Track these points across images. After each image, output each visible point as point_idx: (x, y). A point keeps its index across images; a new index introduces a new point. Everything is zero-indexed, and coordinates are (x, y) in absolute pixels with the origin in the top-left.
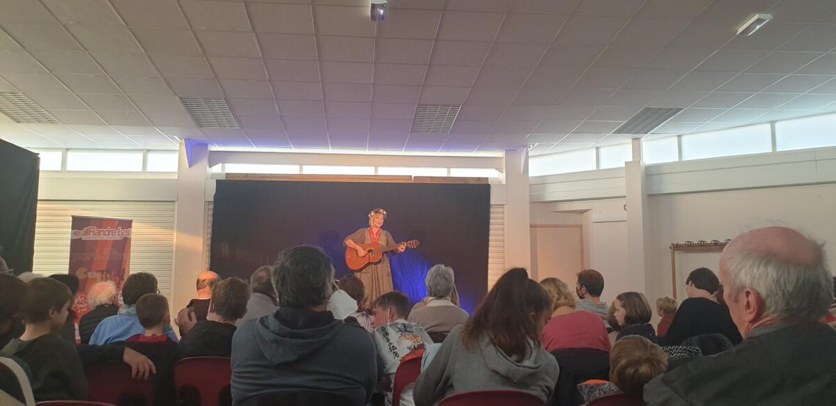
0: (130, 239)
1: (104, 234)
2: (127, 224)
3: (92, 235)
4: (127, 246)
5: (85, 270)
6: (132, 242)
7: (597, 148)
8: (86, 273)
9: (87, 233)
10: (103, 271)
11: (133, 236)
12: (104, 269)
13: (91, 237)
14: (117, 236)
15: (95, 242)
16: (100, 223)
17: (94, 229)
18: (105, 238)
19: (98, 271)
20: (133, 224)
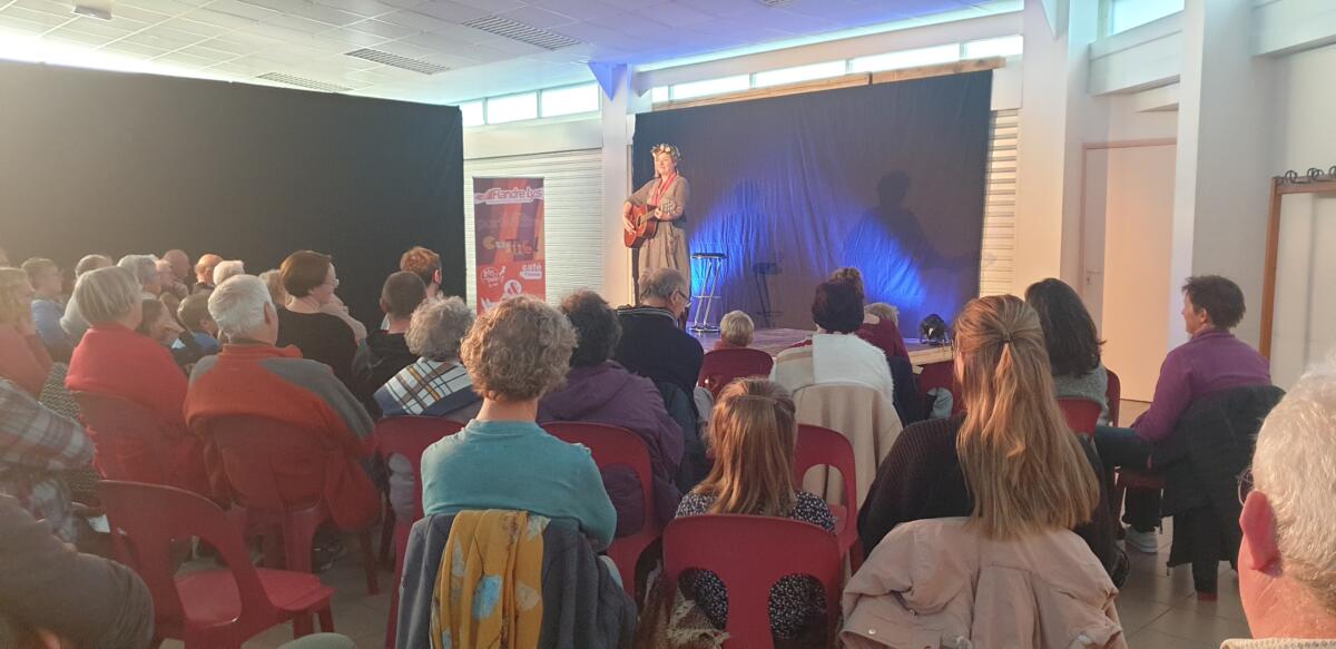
0: (543, 201)
1: (511, 196)
2: (538, 183)
3: (497, 198)
4: (539, 209)
5: (491, 238)
6: (546, 204)
8: (493, 243)
9: (490, 197)
11: (546, 198)
12: (514, 237)
13: (496, 201)
14: (526, 197)
15: (501, 207)
16: (506, 183)
17: (497, 190)
18: (512, 201)
19: (507, 240)
20: (545, 183)
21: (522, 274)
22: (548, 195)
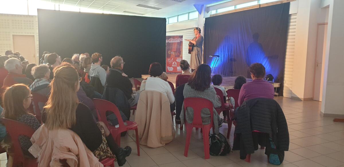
0: (182, 42)
1: (175, 40)
4: (181, 44)
8: (170, 52)
9: (170, 41)
10: (175, 52)
12: (175, 51)
16: (174, 37)
17: (172, 39)
18: (175, 42)
20: (183, 37)
21: (177, 60)
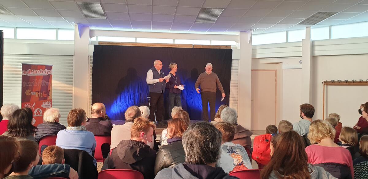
0: (52, 75)
1: (38, 73)
2: (50, 67)
4: (50, 78)
7: (287, 31)
9: (30, 72)
12: (39, 90)
13: (32, 74)
14: (45, 73)
15: (34, 77)
17: (33, 70)
18: (39, 75)
21: (42, 106)
22: (53, 72)
